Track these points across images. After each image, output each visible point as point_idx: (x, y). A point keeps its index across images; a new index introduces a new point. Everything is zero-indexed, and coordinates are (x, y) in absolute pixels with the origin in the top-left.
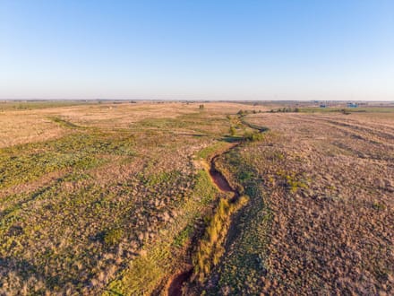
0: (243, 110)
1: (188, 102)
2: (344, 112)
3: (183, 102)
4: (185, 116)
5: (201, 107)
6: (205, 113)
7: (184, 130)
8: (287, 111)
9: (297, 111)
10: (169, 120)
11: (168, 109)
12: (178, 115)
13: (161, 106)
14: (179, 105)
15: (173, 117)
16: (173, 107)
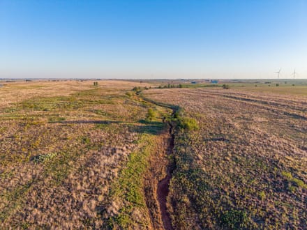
0: (137, 86)
1: (82, 80)
2: (225, 87)
3: (77, 80)
4: (79, 93)
5: (96, 84)
6: (101, 89)
7: (82, 112)
8: (172, 87)
9: (180, 87)
10: (62, 98)
11: (62, 86)
12: (72, 92)
13: (55, 83)
14: (74, 83)
15: (67, 95)
16: (68, 84)
